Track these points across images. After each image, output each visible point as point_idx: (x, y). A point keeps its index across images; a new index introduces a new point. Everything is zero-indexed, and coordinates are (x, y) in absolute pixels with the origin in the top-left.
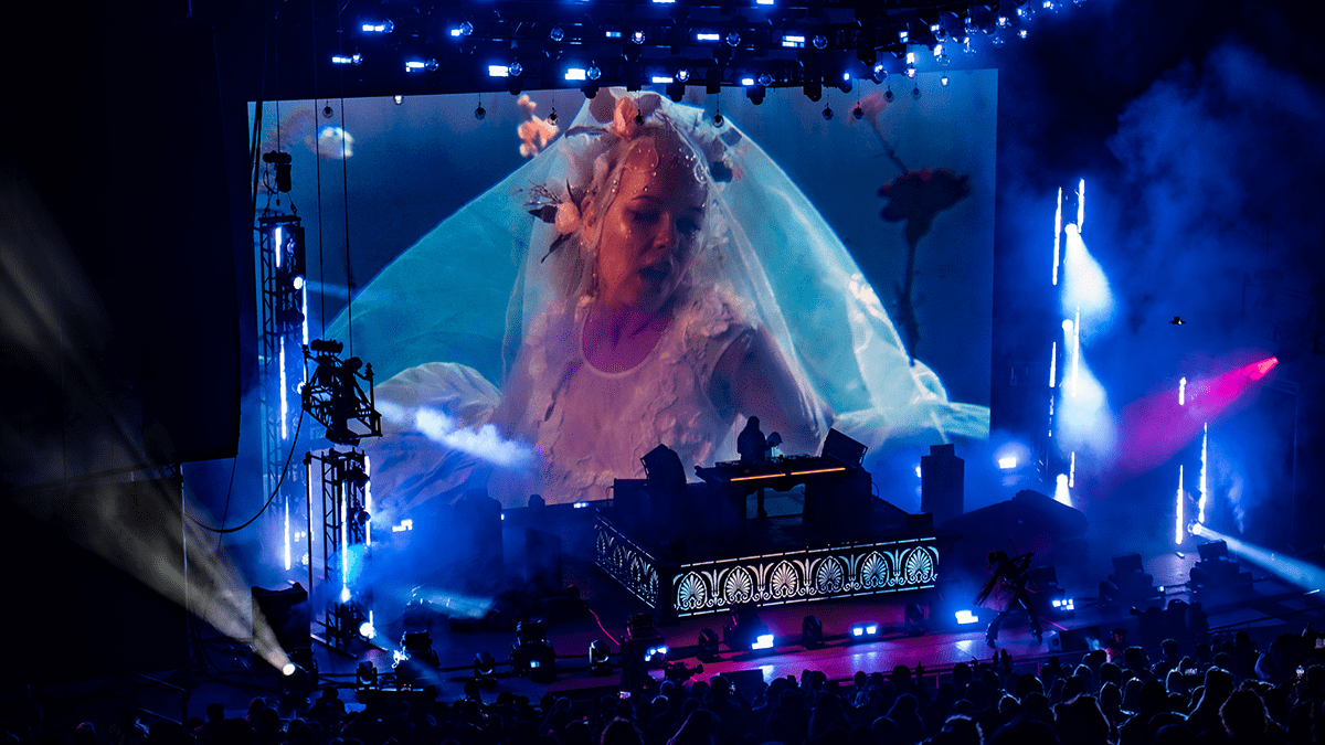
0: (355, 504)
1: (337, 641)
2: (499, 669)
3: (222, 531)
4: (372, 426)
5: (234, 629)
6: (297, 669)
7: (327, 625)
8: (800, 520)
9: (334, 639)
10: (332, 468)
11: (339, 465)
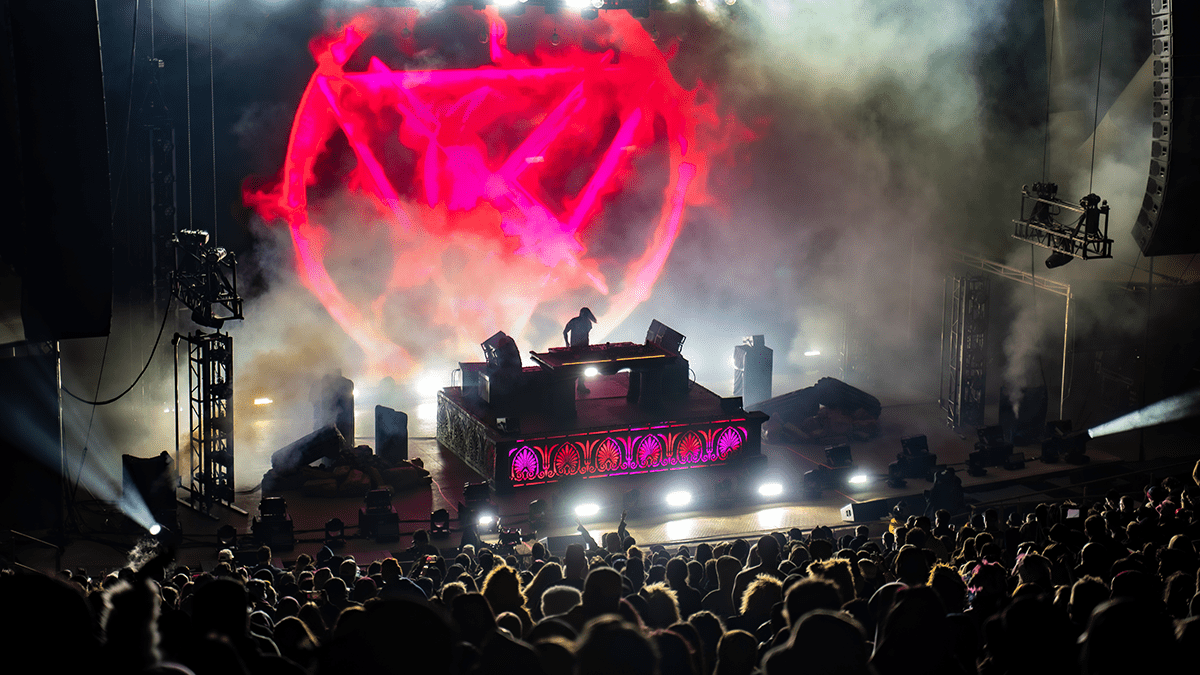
0: (219, 380)
1: (201, 505)
2: (347, 532)
3: (95, 404)
4: (234, 311)
5: (105, 491)
6: (162, 529)
7: (192, 490)
8: (624, 402)
9: (198, 503)
10: (198, 348)
11: (205, 345)
